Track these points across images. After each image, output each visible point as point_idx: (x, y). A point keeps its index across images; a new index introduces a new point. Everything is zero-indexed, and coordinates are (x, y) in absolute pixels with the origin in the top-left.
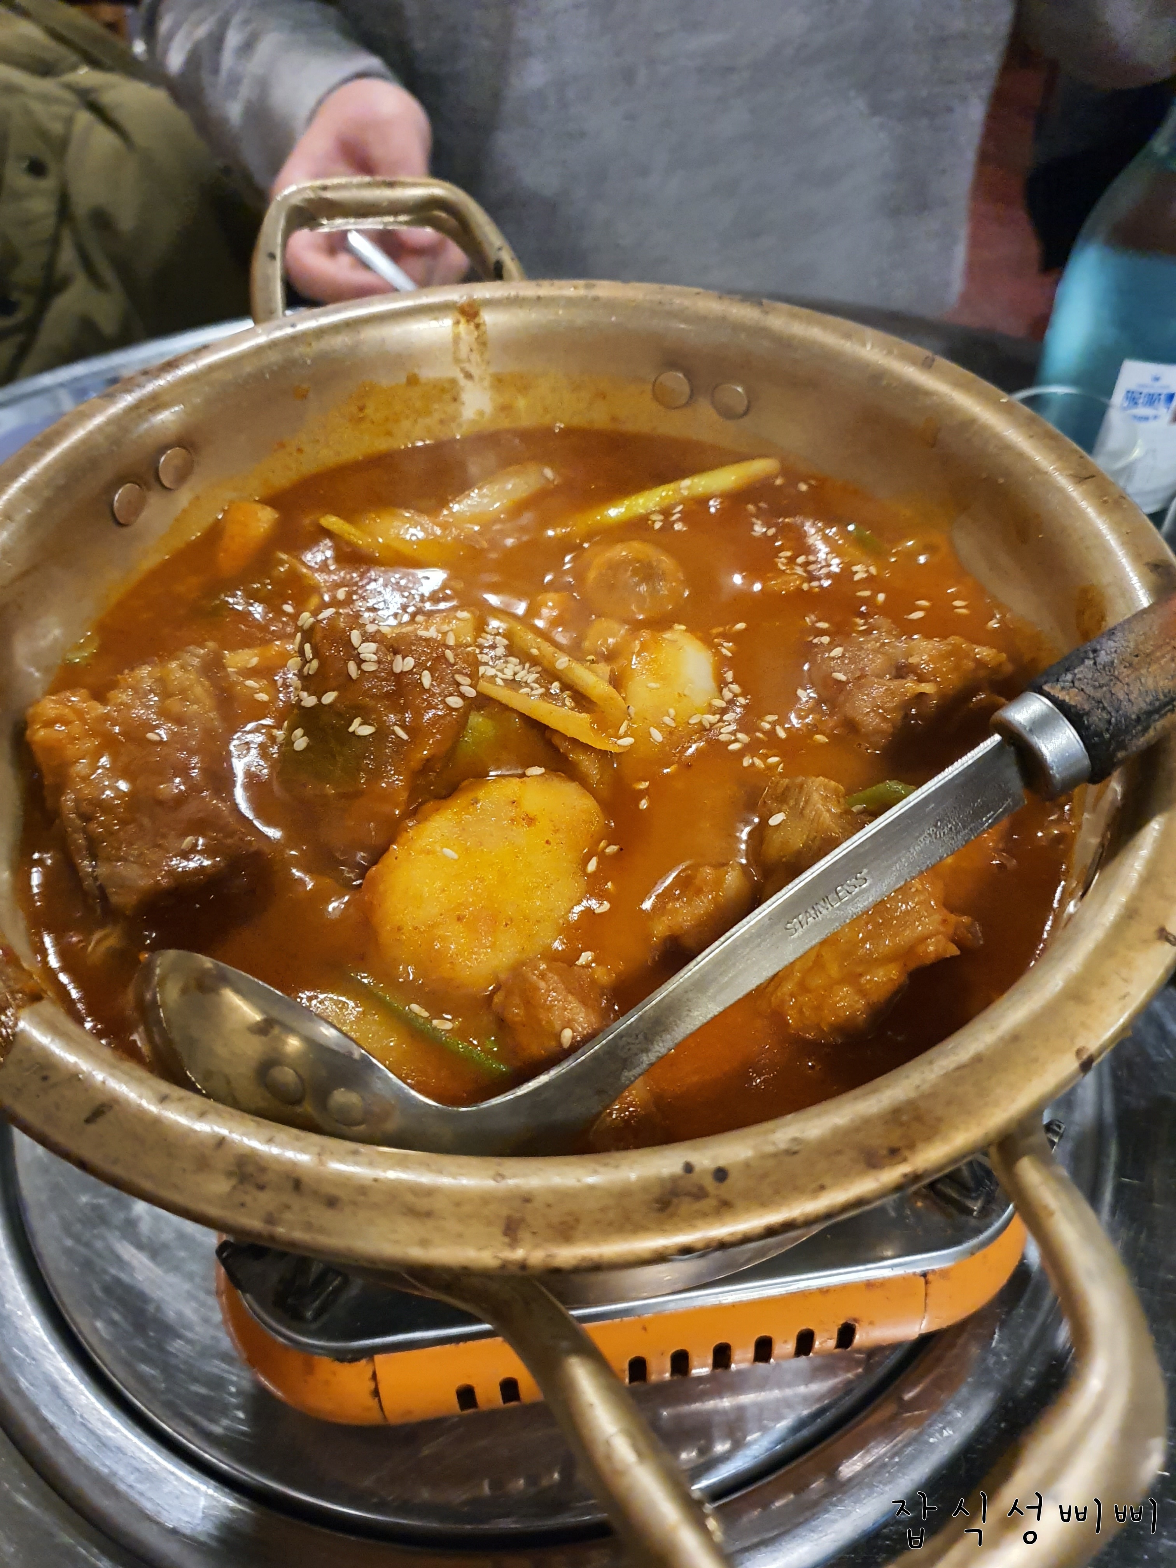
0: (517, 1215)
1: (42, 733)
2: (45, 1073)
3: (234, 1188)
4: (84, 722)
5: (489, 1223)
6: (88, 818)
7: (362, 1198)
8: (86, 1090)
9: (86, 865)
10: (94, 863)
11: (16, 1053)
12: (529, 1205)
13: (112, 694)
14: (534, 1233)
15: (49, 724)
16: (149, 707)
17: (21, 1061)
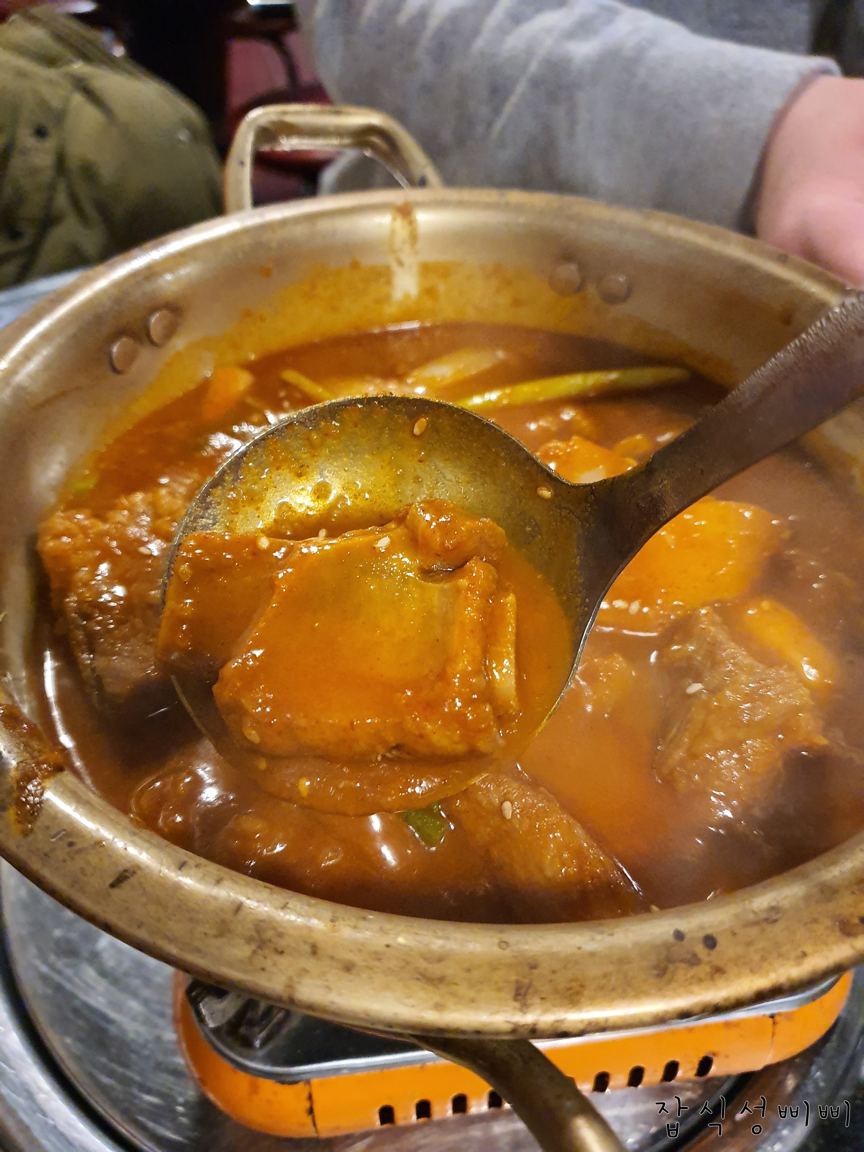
0: (526, 981)
1: (51, 544)
2: (71, 840)
3: (254, 952)
4: (87, 536)
5: (499, 989)
6: (88, 617)
7: (377, 963)
8: (110, 856)
9: (86, 657)
10: (92, 656)
11: (42, 821)
12: (535, 972)
13: (111, 514)
14: (542, 999)
15: (58, 536)
16: (141, 527)
17: (48, 828)
